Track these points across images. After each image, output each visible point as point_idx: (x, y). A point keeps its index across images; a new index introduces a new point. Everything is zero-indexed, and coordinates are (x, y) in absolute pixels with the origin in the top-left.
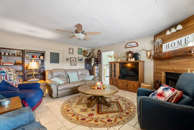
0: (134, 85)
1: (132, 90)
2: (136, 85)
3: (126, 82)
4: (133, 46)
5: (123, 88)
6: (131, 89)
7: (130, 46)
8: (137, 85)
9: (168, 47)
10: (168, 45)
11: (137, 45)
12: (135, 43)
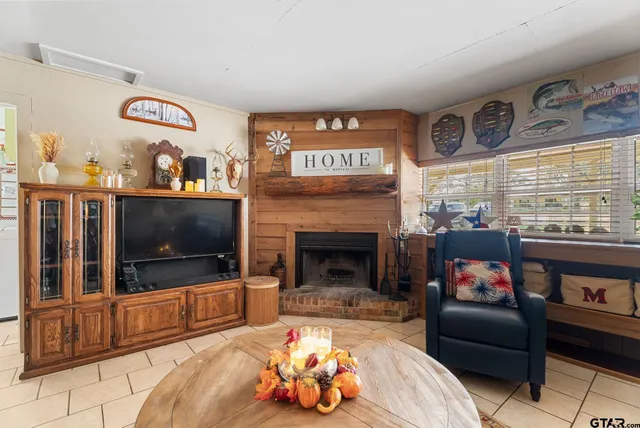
0: (226, 296)
1: (217, 321)
2: (232, 296)
3: (183, 297)
4: (175, 122)
5: (163, 334)
6: (209, 322)
7: (156, 118)
8: (236, 295)
9: (310, 164)
10: (310, 158)
11: (190, 125)
12: (182, 113)
